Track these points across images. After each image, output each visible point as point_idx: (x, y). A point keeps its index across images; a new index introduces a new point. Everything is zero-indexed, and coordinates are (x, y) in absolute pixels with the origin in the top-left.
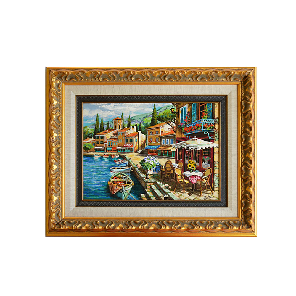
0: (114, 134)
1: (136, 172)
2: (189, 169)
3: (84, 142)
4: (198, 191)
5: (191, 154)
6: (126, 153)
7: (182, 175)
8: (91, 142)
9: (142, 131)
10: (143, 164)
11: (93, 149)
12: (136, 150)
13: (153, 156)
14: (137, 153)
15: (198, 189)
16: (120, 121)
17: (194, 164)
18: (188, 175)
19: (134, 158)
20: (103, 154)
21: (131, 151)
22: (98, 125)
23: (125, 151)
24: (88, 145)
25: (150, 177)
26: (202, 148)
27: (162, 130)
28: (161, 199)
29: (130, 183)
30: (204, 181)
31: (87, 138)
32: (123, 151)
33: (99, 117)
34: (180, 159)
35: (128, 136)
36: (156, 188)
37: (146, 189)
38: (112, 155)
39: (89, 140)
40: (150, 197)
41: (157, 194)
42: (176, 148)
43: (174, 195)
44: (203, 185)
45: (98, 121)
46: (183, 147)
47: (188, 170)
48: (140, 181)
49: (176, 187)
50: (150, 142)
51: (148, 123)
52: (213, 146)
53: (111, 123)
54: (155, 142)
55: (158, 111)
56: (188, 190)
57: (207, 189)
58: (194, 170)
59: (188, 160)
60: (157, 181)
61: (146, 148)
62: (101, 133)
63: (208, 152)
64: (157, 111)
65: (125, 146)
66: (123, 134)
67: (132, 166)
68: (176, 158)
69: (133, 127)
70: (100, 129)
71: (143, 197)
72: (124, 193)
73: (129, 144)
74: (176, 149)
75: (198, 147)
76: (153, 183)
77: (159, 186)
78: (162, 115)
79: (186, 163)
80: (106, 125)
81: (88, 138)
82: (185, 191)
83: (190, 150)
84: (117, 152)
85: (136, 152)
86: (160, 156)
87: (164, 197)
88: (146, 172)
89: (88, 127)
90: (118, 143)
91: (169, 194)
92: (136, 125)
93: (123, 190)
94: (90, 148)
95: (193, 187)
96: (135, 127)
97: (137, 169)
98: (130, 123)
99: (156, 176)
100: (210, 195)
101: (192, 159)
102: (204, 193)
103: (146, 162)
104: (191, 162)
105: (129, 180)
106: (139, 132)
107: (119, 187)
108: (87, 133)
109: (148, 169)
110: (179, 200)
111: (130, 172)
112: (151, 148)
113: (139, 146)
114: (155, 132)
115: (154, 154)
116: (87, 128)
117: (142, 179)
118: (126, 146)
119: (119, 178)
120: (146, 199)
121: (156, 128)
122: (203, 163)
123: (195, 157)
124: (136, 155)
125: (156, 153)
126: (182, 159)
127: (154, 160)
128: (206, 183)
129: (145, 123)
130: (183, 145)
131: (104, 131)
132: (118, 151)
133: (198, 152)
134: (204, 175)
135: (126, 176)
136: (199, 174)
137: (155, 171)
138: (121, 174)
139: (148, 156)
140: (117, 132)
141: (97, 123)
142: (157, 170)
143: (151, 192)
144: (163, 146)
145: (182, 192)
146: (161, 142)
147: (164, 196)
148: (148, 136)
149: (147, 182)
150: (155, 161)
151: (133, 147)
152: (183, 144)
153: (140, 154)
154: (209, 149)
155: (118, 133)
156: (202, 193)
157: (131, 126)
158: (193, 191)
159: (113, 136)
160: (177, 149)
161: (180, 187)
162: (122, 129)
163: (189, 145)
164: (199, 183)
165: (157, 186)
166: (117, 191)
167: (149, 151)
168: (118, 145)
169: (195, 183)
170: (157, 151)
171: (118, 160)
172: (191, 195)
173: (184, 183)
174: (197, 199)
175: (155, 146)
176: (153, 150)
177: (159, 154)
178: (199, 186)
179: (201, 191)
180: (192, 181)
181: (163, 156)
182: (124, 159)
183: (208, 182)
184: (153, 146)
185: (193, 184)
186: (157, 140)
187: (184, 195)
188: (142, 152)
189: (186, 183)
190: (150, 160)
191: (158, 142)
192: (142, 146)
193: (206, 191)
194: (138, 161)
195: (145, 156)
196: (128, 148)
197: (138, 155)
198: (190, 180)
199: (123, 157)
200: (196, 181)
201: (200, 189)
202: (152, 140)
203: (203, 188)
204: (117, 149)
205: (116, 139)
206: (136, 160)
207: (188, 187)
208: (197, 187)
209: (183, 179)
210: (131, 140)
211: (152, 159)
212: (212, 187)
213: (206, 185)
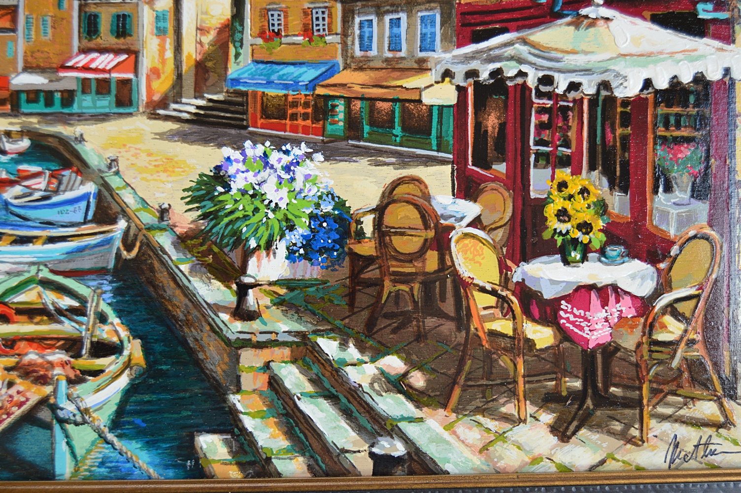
1: (157, 265)
2: (559, 240)
4: (627, 403)
5: (573, 123)
6: (81, 117)
7: (505, 281)
10: (209, 207)
12: (156, 98)
13: (285, 140)
14: (167, 118)
15: (625, 387)
17: (592, 199)
18: (553, 282)
19: (143, 160)
21: (120, 103)
23: (75, 108)
25: (266, 301)
26: (648, 83)
28: (349, 472)
29: (113, 349)
30: (664, 327)
32: (57, 108)
34: (487, 167)
36: (309, 388)
37: (235, 399)
40: (269, 460)
41: (318, 435)
42: (460, 80)
43: (448, 443)
44: (660, 362)
46: (511, 73)
47: (546, 249)
48: (191, 335)
49: (462, 380)
50: (262, 34)
52: (727, 71)
54: (300, 39)
56: (549, 400)
57: (687, 390)
58: (596, 245)
59: (549, 171)
60: (315, 332)
61: (236, 81)
63: (692, 111)
65: (72, 68)
67: (129, 219)
68: (459, 162)
71: (211, 456)
72: (70, 427)
73: (102, 51)
74: (461, 90)
75: (618, 75)
76: (287, 351)
77: (337, 371)
79: (533, 195)
82: (531, 409)
83: (564, 97)
84: (16, 111)
85: (161, 112)
86: (342, 144)
87: (372, 455)
88: (238, 263)
90: (21, 41)
91: (411, 430)
93: (63, 403)
95: (589, 378)
97: (165, 240)
99: (308, 300)
100: (709, 431)
101: (574, 162)
102: (664, 418)
103: (238, 184)
104: (574, 188)
105: (107, 328)
107: (28, 382)
109: (253, 244)
110: (488, 474)
111: (111, 265)
112: (274, 77)
113: (184, 68)
115: (294, 129)
117: (204, 315)
118: (86, 68)
119: (31, 313)
120: (234, 473)
122: (655, 191)
123: (599, 149)
124: (162, 136)
125: (308, 122)
126: (501, 168)
127: (300, 172)
128: (683, 344)
130: (512, 58)
132: (25, 108)
133: (619, 110)
134: (664, 285)
135: (83, 300)
136: (633, 277)
137: (306, 257)
138: (46, 284)
139: (248, 144)
142: (321, 251)
143: (273, 420)
144: (361, 69)
145: (506, 418)
146: (345, 34)
147: (375, 450)
149: (246, 344)
150: (307, 177)
151: (136, 72)
152: (509, 51)
153: (186, 127)
154: (700, 88)
156: (653, 423)
158: (589, 402)
160: (470, 91)
161: (489, 375)
163: (557, 60)
164: (629, 341)
165: (316, 369)
166: (17, 412)
167: (255, 102)
168: (26, 61)
169: (598, 345)
170: (321, 103)
171: (19, 171)
172: (574, 433)
173: (521, 344)
174: (620, 464)
175: (304, 69)
176: (291, 93)
177: (334, 123)
178: (631, 364)
179: (649, 401)
180: (581, 328)
181: (362, 143)
182: (64, 169)
183: (695, 337)
184: (290, 69)
185: (584, 351)
186: (317, 19)
187: (522, 440)
188: (202, 112)
189: (538, 347)
190: (268, 170)
191: (322, 37)
192: (201, 67)
193: (679, 403)
194: (170, 179)
195: (225, 145)
196: (97, 79)
197: (173, 135)
198: (562, 321)
199: (61, 149)
200: (608, 330)
201: (640, 389)
202: (282, 17)
203: (664, 384)
204: (12, 88)
205: (9, 17)
206: (155, 177)
207: (551, 380)
208: (616, 376)
209: (514, 318)
210: (118, 20)
211: (278, 166)
212: (727, 372)
213: (684, 359)
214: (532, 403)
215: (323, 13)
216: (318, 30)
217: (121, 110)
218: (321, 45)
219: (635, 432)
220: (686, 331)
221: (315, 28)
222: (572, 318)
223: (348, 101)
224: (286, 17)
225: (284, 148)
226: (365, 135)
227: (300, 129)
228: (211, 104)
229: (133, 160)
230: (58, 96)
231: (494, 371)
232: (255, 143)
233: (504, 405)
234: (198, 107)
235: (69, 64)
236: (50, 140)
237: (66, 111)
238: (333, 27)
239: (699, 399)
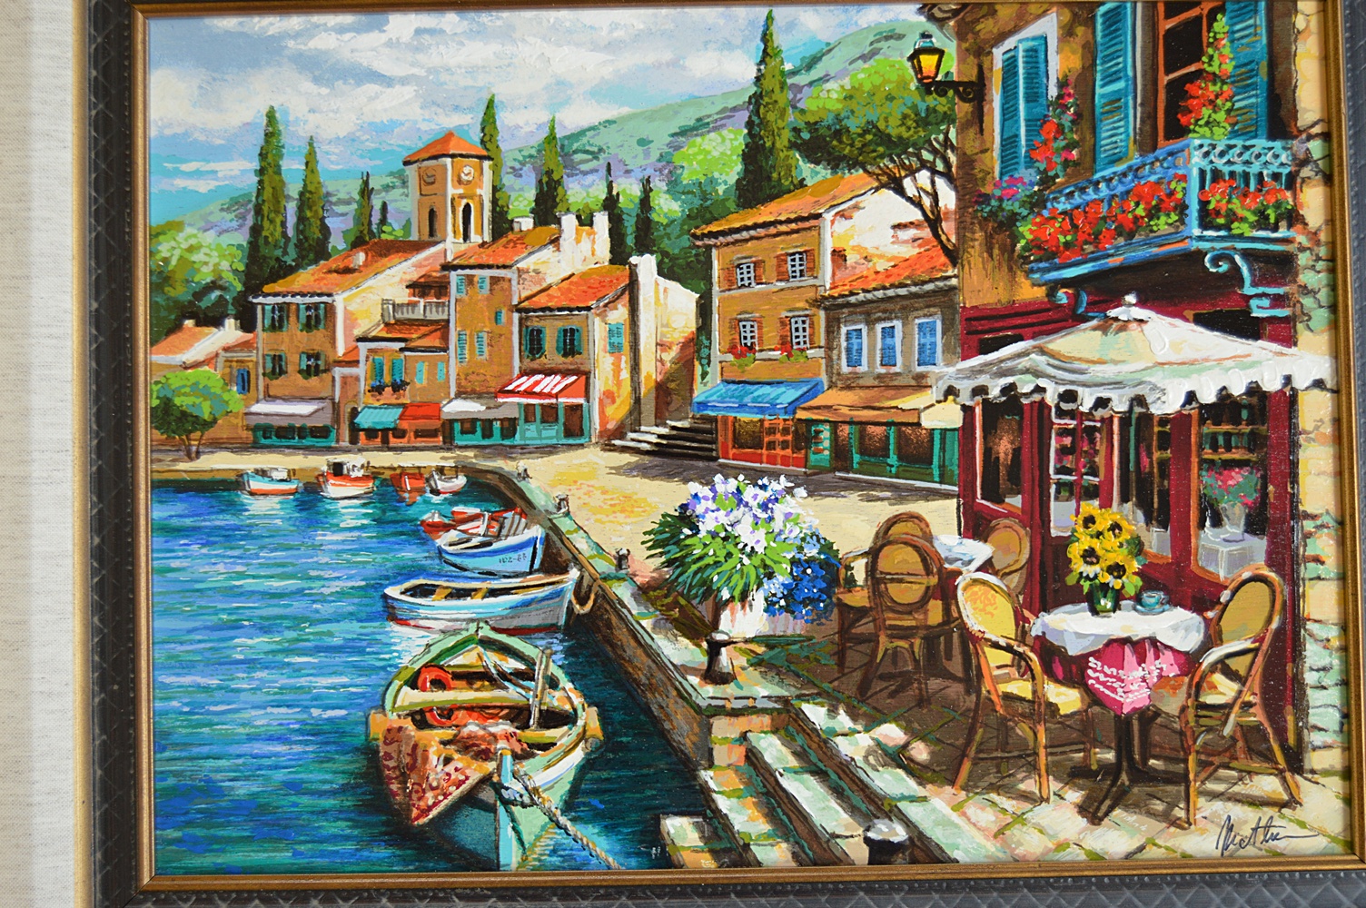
0: (420, 287)
1: (614, 620)
2: (1086, 586)
3: (158, 358)
4: (1171, 778)
5: (1101, 446)
6: (524, 450)
7: (1022, 635)
8: (221, 360)
9: (665, 254)
10: (675, 552)
11: (238, 422)
12: (611, 426)
13: (762, 473)
14: (624, 449)
15: (1167, 759)
16: (468, 170)
17: (1125, 536)
18: (1079, 636)
19: (597, 499)
20: (325, 468)
21: (569, 433)
22: (278, 209)
23: (518, 440)
24: (196, 384)
25: (742, 661)
26: (1191, 397)
27: (839, 245)
28: (841, 860)
29: (566, 719)
30: (1213, 687)
31: (176, 327)
32: (496, 439)
33: (285, 139)
34: (1000, 501)
35: (542, 300)
36: (793, 762)
37: (706, 775)
38: (403, 471)
39: (196, 338)
40: (747, 846)
41: (804, 817)
42: (965, 398)
43: (956, 826)
44: (1210, 729)
45: (278, 171)
46: (1027, 389)
47: (1071, 596)
48: (654, 700)
49: (972, 752)
50: (732, 350)
51: (712, 181)
52: (1288, 379)
53: (387, 188)
54: (777, 354)
55: (801, 79)
56: (1076, 775)
57: (1242, 762)
58: (1131, 591)
59: (1073, 503)
60: (799, 697)
61: (703, 405)
62: (306, 278)
63: (1246, 429)
64: (794, 73)
65: (513, 393)
66: (495, 280)
67: (581, 568)
68: (966, 495)
69: (586, 220)
70: (299, 245)
71: (679, 843)
72: (516, 810)
73: (548, 372)
74: (967, 410)
75: (1154, 388)
76: (766, 719)
77: (825, 742)
78: (840, 106)
79: (1054, 533)
80: (347, 203)
81: (189, 323)
82: (1054, 786)
83: (1089, 416)
84: (449, 444)
85: (617, 442)
86: (828, 477)
87: (867, 840)
88: (708, 618)
89: (189, 230)
90: (453, 361)
91: (912, 811)
92: (611, 204)
93: (508, 781)
94: (206, 415)
95: (1123, 748)
96: (602, 221)
97: (623, 592)
98: (559, 182)
99: (790, 659)
100: (1269, 811)
101: (1103, 493)
102: (1215, 796)
103: (706, 526)
104: (1103, 523)
105: (558, 694)
106: (634, 260)
107: (468, 758)
108: (179, 276)
109: (725, 594)
110: (1004, 863)
111: (562, 622)
112: (747, 400)
113: (643, 391)
114: (781, 260)
115: (772, 460)
116: (184, 238)
117: (669, 678)
118: (529, 393)
119: (470, 677)
120: (707, 862)
121: (789, 221)
122: (1202, 526)
123: (1133, 477)
124: (618, 470)
125: (788, 452)
126: (1016, 501)
127: (779, 510)
128: (1236, 708)
129: (687, 178)
130: (1027, 371)
131: (327, 256)
132: (460, 440)
133: (1156, 429)
134: (1213, 637)
135: (530, 663)
136: (1175, 628)
137: (787, 609)
138: (487, 643)
139: (718, 478)
140: (447, 267)
141: (267, 194)
142: (804, 603)
143: (751, 800)
144: (849, 388)
145: (1026, 797)
146: (829, 347)
147: (871, 834)
148: (716, 302)
149: (720, 711)
150: (788, 516)
151: (587, 396)
152: (1024, 363)
153: (647, 459)
154: (1255, 400)
155: (454, 277)
156: (1202, 801)
157: (568, 210)
158: (1124, 778)
159: (413, 305)
160: (978, 411)
161: (1004, 746)
162: (487, 238)
163: (1082, 372)
164: (1172, 704)
165: (800, 740)
166: (456, 793)
167: (726, 429)
168: (459, 385)
169: (1135, 710)
170: (803, 429)
171: (453, 513)
172: (1106, 814)
173: (1042, 709)
174: (1163, 850)
175: (782, 389)
176: (767, 417)
177: (819, 452)
178: (1174, 731)
179: (1196, 775)
180: (1114, 690)
181: (851, 475)
182: (506, 511)
183: (1251, 699)
184: (767, 389)
185: (1117, 717)
186: (797, 330)
187: (1044, 823)
188: (664, 442)
189: (1062, 712)
190: (742, 508)
191: (802, 350)
192: (662, 389)
193: (1233, 778)
194: (629, 520)
195: (691, 480)
196: (542, 405)
197: (632, 470)
198: (1091, 682)
199: (502, 486)
200: (1146, 692)
201: (1186, 761)
202: (756, 329)
203: (1213, 755)
204: (444, 417)
205: (438, 333)
206: (611, 518)
207: (1079, 751)
208: (1156, 746)
209: (1033, 678)
210: (565, 335)
211: (753, 503)
212: (1291, 740)
213: (1239, 725)
214: (1056, 778)
215: (804, 322)
216: (798, 343)
217: (571, 441)
218: (802, 360)
219: (1179, 813)
220: (1240, 692)
221: (795, 341)
222: (1102, 678)
223: (835, 425)
224: (760, 328)
225: (760, 482)
226: (855, 466)
227: (779, 460)
228: (674, 432)
229: (586, 499)
230: (497, 425)
231: (1011, 741)
232: (726, 477)
233: (1022, 781)
234: (660, 436)
235: (510, 388)
236: (489, 476)
237: (507, 442)
238: (816, 339)
239: (1257, 774)
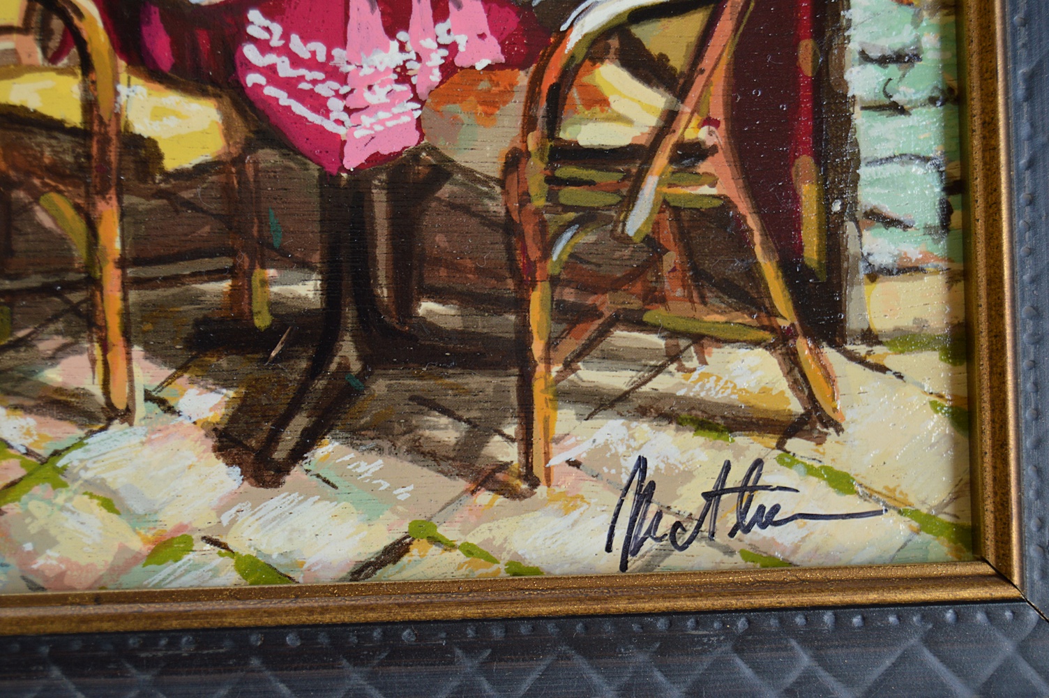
4: (479, 354)
15: (469, 299)
30: (597, 101)
44: (587, 217)
56: (209, 342)
57: (678, 310)
82: (147, 373)
95: (344, 268)
100: (750, 447)
102: (602, 403)
128: (661, 161)
145: (62, 404)
156: (565, 418)
158: (348, 351)
164: (482, 146)
169: (375, 159)
172: (298, 454)
173: (113, 156)
174: (458, 556)
178: (487, 220)
179: (551, 345)
180: (320, 105)
183: (703, 134)
185: (328, 180)
187: (117, 479)
189: (170, 164)
193: (653, 352)
198: (252, 79)
200: (408, 112)
201: (521, 306)
203: (595, 290)
207: (217, 275)
208: (437, 262)
209: (86, 65)
212: (812, 251)
213: (664, 205)
214: (152, 353)
219: (504, 450)
220: (670, 117)
222: (285, 69)
231: (19, 244)
233: (54, 358)
239: (720, 341)
